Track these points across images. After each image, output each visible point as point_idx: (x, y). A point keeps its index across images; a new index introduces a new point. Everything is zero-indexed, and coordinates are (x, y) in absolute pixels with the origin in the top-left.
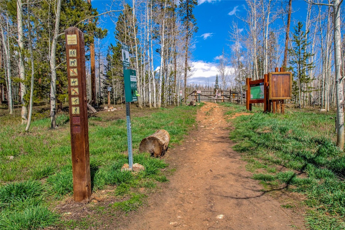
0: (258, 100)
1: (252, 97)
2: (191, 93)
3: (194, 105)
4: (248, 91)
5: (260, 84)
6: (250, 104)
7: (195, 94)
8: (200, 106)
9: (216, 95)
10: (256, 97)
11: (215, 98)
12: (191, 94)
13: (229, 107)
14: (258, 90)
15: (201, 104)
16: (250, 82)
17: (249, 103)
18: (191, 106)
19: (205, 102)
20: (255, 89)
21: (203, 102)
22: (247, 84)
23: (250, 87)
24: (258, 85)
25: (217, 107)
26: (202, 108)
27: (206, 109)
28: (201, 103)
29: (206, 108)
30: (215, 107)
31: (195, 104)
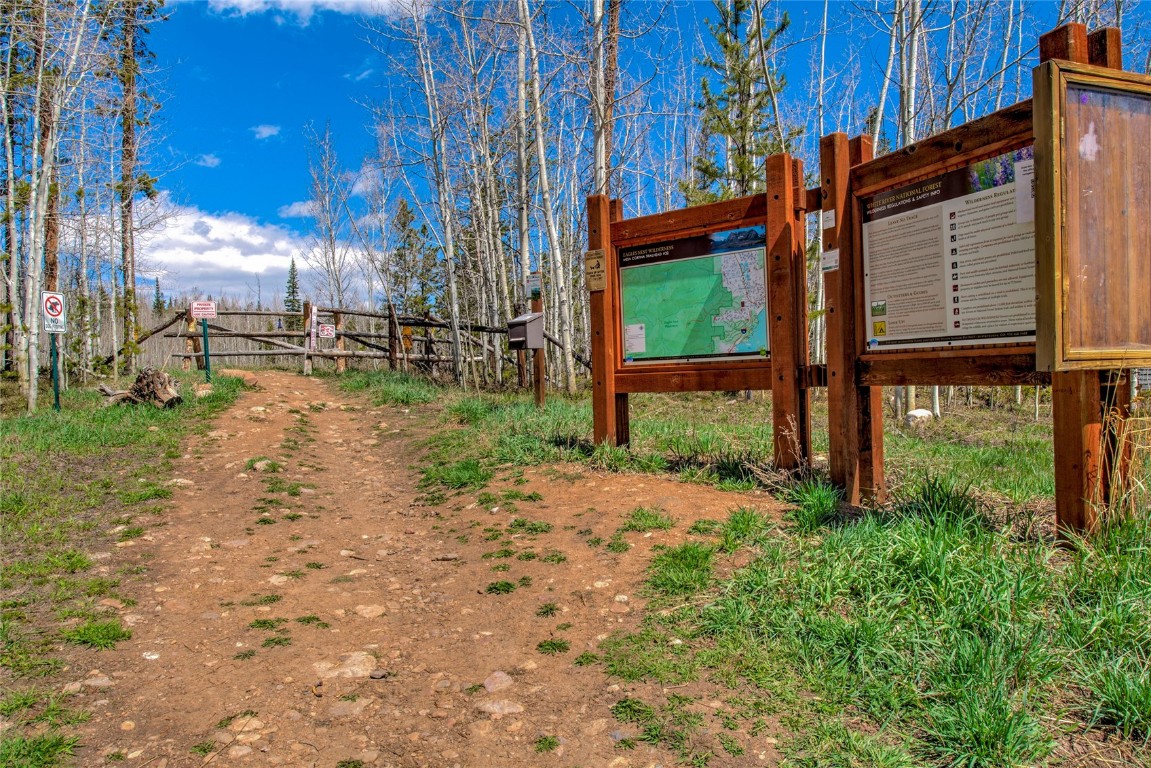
0: (699, 368)
1: (637, 341)
2: (167, 319)
3: (166, 398)
4: (607, 298)
5: (718, 237)
6: (618, 396)
7: (191, 330)
8: (217, 402)
9: (309, 335)
10: (683, 341)
11: (305, 350)
12: (165, 327)
13: (406, 403)
14: (702, 287)
15: (223, 391)
16: (616, 227)
17: (611, 389)
18: (142, 409)
19: (249, 376)
20: (668, 278)
21: (235, 373)
22: (594, 244)
23: (623, 264)
24: (701, 246)
25: (331, 404)
26: (225, 416)
27: (257, 429)
28: (222, 381)
29: (257, 420)
30: (317, 410)
31: (172, 392)
